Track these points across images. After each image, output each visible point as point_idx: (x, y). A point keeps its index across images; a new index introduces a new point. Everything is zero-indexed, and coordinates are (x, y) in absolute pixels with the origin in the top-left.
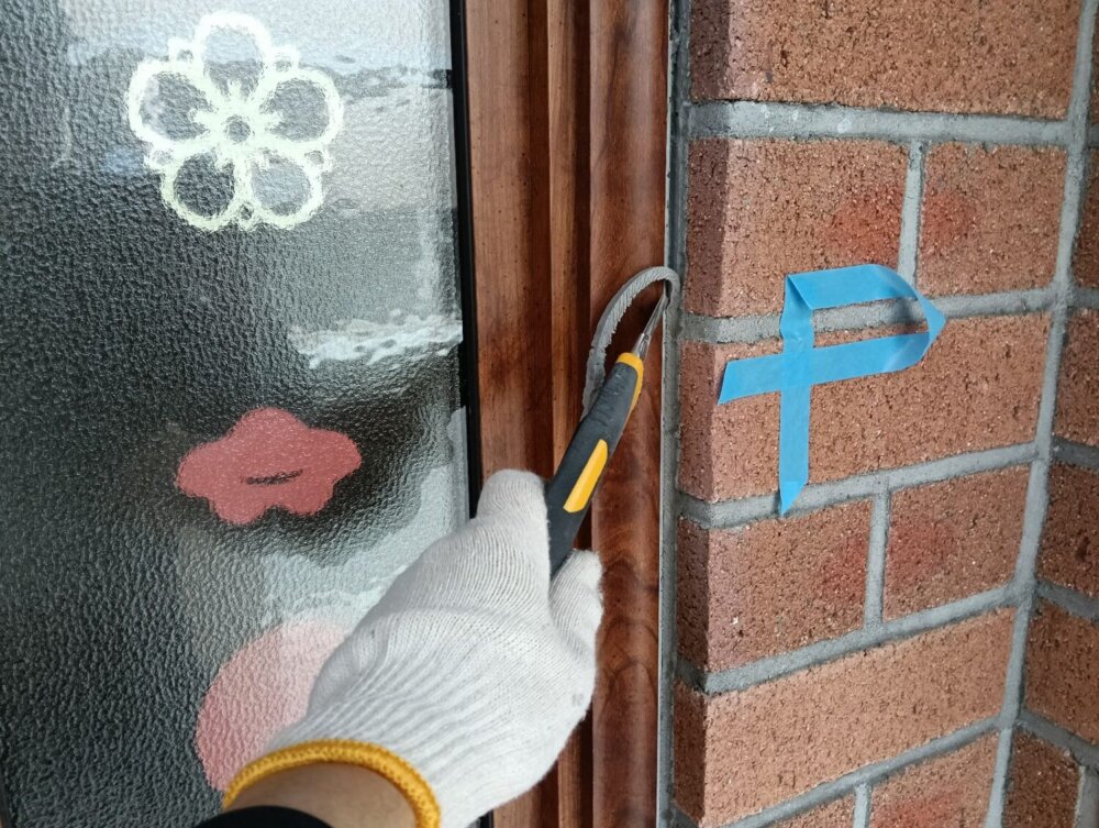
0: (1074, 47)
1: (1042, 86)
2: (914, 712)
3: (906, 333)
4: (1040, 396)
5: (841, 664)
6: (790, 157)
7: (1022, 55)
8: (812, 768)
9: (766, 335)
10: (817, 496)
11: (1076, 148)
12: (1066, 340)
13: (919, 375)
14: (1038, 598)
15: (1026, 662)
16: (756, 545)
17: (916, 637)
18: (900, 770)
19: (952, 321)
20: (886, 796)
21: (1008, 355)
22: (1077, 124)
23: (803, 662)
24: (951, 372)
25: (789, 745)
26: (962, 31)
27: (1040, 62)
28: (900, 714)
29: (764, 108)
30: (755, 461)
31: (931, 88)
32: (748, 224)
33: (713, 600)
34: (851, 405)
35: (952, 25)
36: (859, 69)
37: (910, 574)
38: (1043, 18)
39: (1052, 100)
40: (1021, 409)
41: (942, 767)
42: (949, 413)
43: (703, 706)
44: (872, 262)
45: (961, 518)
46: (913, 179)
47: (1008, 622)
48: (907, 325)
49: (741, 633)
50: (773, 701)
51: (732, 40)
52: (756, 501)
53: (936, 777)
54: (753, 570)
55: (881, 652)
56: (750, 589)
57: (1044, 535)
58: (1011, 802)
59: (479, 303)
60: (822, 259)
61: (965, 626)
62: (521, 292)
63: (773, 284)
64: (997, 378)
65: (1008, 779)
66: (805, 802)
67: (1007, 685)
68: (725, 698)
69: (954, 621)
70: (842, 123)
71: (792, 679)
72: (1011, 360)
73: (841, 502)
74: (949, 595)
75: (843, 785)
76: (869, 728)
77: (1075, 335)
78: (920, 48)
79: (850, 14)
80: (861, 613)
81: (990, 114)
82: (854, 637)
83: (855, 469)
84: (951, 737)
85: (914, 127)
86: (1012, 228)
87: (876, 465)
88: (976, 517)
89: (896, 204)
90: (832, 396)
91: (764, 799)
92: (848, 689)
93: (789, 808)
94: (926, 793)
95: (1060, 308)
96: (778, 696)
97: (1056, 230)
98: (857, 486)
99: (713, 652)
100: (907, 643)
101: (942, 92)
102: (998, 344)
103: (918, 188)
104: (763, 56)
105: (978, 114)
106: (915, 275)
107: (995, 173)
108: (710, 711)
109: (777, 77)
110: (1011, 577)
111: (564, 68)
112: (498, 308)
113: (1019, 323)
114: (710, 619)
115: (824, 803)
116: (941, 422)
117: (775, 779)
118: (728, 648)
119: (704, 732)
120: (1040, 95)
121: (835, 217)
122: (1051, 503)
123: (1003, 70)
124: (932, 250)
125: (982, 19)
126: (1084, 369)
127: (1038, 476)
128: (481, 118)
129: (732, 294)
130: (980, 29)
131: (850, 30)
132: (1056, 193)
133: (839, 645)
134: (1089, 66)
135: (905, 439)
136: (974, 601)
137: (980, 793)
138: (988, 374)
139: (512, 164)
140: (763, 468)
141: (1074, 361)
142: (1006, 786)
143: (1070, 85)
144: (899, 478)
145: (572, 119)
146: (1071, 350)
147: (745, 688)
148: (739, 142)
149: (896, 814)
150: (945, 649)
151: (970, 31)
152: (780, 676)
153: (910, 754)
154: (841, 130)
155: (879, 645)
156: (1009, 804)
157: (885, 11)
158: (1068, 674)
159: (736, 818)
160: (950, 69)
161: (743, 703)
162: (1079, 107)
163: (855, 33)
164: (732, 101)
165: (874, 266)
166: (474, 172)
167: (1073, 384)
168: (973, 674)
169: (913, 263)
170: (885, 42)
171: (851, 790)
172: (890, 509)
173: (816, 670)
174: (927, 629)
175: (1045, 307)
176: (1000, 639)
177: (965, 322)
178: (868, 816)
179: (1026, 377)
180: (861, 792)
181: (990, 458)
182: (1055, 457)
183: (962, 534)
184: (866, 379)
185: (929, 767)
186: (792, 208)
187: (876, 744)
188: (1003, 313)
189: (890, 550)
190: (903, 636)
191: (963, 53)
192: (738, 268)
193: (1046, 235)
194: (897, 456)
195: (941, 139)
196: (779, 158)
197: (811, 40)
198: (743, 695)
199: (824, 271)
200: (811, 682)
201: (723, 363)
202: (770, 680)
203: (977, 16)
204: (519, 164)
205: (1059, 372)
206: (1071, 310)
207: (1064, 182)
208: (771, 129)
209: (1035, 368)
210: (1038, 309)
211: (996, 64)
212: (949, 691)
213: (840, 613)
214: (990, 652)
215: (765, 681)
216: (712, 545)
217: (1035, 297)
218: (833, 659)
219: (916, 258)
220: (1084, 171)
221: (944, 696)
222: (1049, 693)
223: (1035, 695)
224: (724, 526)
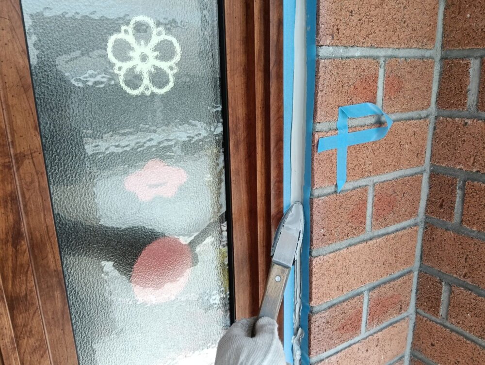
0: (436, 23)
1: (425, 37)
2: (384, 264)
3: (379, 127)
4: (426, 149)
5: (358, 246)
6: (340, 65)
7: (418, 26)
8: (349, 284)
9: (332, 129)
10: (350, 186)
11: (438, 58)
12: (435, 129)
13: (384, 142)
14: (426, 223)
15: (422, 247)
16: (329, 203)
17: (384, 237)
18: (379, 286)
19: (395, 123)
20: (374, 295)
21: (414, 134)
22: (438, 50)
23: (344, 246)
24: (395, 141)
25: (340, 275)
26: (397, 18)
27: (424, 29)
28: (379, 265)
29: (331, 48)
30: (329, 174)
31: (387, 39)
32: (326, 90)
33: (314, 223)
34: (361, 153)
35: (394, 17)
36: (363, 33)
37: (381, 214)
38: (425, 13)
39: (429, 42)
40: (419, 154)
41: (394, 285)
42: (394, 156)
43: (311, 261)
44: (368, 102)
45: (399, 193)
46: (381, 72)
47: (416, 232)
48: (380, 123)
49: (324, 235)
50: (335, 260)
51: (320, 25)
52: (329, 188)
53: (392, 288)
54: (328, 213)
55: (371, 242)
56: (327, 219)
57: (428, 200)
58: (418, 298)
59: (230, 120)
60: (351, 101)
61: (401, 233)
62: (244, 115)
63: (334, 111)
64: (411, 143)
65: (417, 290)
66: (347, 297)
67: (416, 255)
68: (318, 258)
69: (397, 231)
70: (357, 52)
71: (341, 251)
72: (416, 136)
73: (357, 188)
74: (395, 222)
75: (359, 291)
76: (368, 270)
77: (438, 126)
78: (384, 26)
79: (360, 14)
80: (365, 228)
81: (408, 48)
82: (362, 237)
83: (363, 176)
84: (397, 274)
85: (381, 53)
86: (415, 88)
87: (369, 175)
88: (404, 194)
89: (375, 81)
90: (355, 150)
91: (333, 295)
92: (361, 256)
93: (341, 299)
94: (389, 294)
95: (432, 118)
96: (337, 257)
97: (430, 89)
98: (363, 182)
99: (315, 242)
100: (380, 239)
101: (391, 41)
102: (411, 130)
103: (383, 75)
104: (331, 30)
105: (403, 48)
106: (382, 106)
107: (409, 69)
108: (314, 262)
109: (335, 38)
110: (417, 215)
111: (260, 34)
112: (236, 121)
113: (418, 122)
114: (314, 230)
115: (353, 297)
116: (391, 159)
117: (336, 288)
118: (320, 240)
119: (312, 270)
120: (425, 40)
121: (355, 86)
122: (430, 188)
123: (412, 32)
124: (388, 97)
125: (405, 14)
126: (441, 139)
127: (425, 178)
128: (230, 53)
129: (321, 114)
130: (404, 18)
131: (360, 20)
132: (430, 75)
133: (357, 239)
134: (442, 29)
135: (379, 165)
136: (405, 224)
137: (407, 295)
138: (408, 141)
139: (241, 69)
140: (331, 176)
141: (437, 136)
142: (416, 293)
143: (435, 37)
144: (377, 179)
145: (263, 52)
146: (436, 132)
147: (326, 254)
148: (323, 61)
149: (378, 302)
150: (394, 241)
151: (400, 19)
152: (337, 250)
153: (382, 280)
154: (356, 55)
155: (371, 239)
156: (418, 299)
157: (371, 13)
158: (438, 249)
159: (323, 302)
160: (394, 32)
161: (325, 260)
162: (438, 44)
163: (361, 21)
164: (320, 46)
165: (368, 103)
166: (228, 72)
167: (437, 145)
168: (404, 250)
169: (382, 102)
170: (371, 24)
171: (362, 293)
172: (374, 190)
173: (350, 248)
174: (388, 234)
175: (427, 116)
176: (413, 237)
177: (399, 123)
178: (368, 302)
179: (421, 142)
180: (366, 294)
181: (409, 171)
182: (432, 171)
183: (399, 199)
184: (366, 144)
185: (389, 285)
186: (341, 84)
187: (370, 276)
188: (412, 119)
189: (374, 205)
190: (379, 236)
191: (398, 26)
192: (323, 105)
193: (427, 91)
194: (376, 171)
195: (391, 57)
196: (336, 66)
197: (346, 24)
198: (325, 257)
199: (352, 105)
200: (348, 253)
201: (318, 139)
202: (334, 252)
203: (403, 13)
204: (243, 69)
205: (432, 140)
206: (436, 118)
207: (433, 71)
208: (334, 56)
209: (424, 139)
210: (425, 117)
211: (410, 30)
212: (396, 257)
213: (357, 228)
214: (410, 243)
215: (332, 252)
216: (314, 204)
217: (423, 113)
218: (355, 244)
219: (383, 100)
220: (441, 67)
221: (394, 259)
222: (431, 257)
223: (426, 258)
224: (318, 197)
